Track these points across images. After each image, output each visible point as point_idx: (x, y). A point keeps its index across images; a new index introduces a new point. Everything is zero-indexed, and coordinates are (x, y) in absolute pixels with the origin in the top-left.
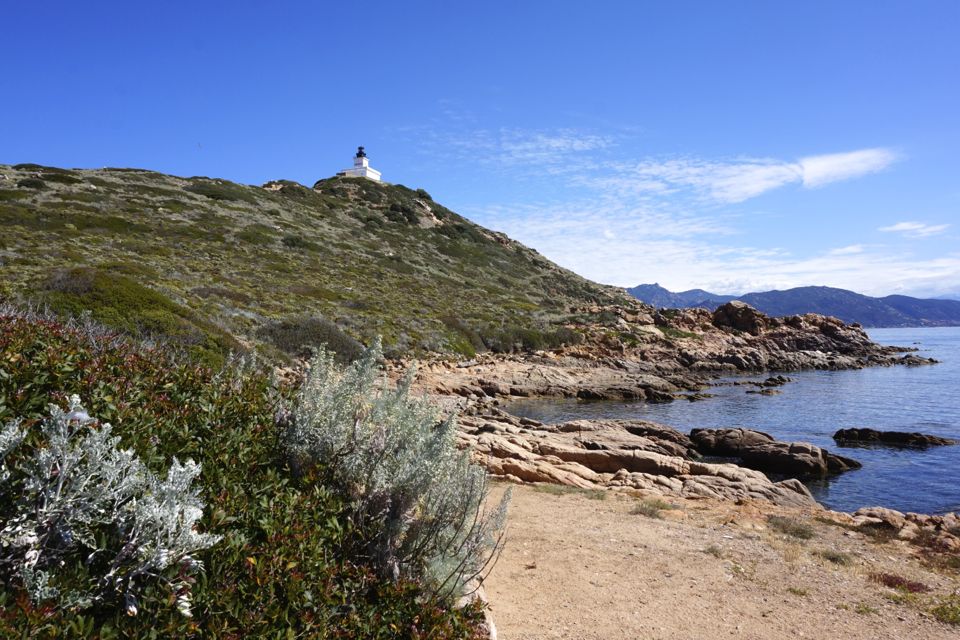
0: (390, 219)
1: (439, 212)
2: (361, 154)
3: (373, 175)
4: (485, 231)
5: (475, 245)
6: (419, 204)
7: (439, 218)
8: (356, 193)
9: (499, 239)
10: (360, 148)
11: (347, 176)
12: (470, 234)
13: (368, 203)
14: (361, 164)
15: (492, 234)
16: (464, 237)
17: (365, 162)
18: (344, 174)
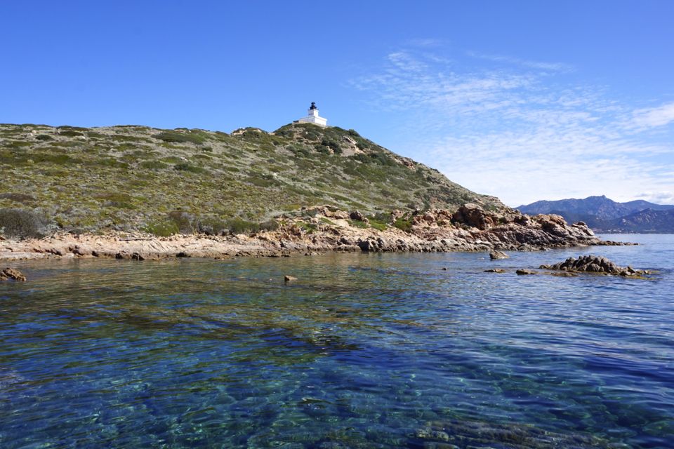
0: (317, 151)
1: (363, 144)
2: (313, 107)
3: (320, 121)
4: (397, 157)
5: (381, 167)
6: (347, 139)
7: (361, 149)
8: (300, 134)
9: (405, 163)
10: (312, 103)
11: (300, 122)
12: (380, 159)
13: (305, 140)
14: (313, 114)
15: (401, 159)
16: (374, 162)
17: (316, 112)
18: (298, 121)
